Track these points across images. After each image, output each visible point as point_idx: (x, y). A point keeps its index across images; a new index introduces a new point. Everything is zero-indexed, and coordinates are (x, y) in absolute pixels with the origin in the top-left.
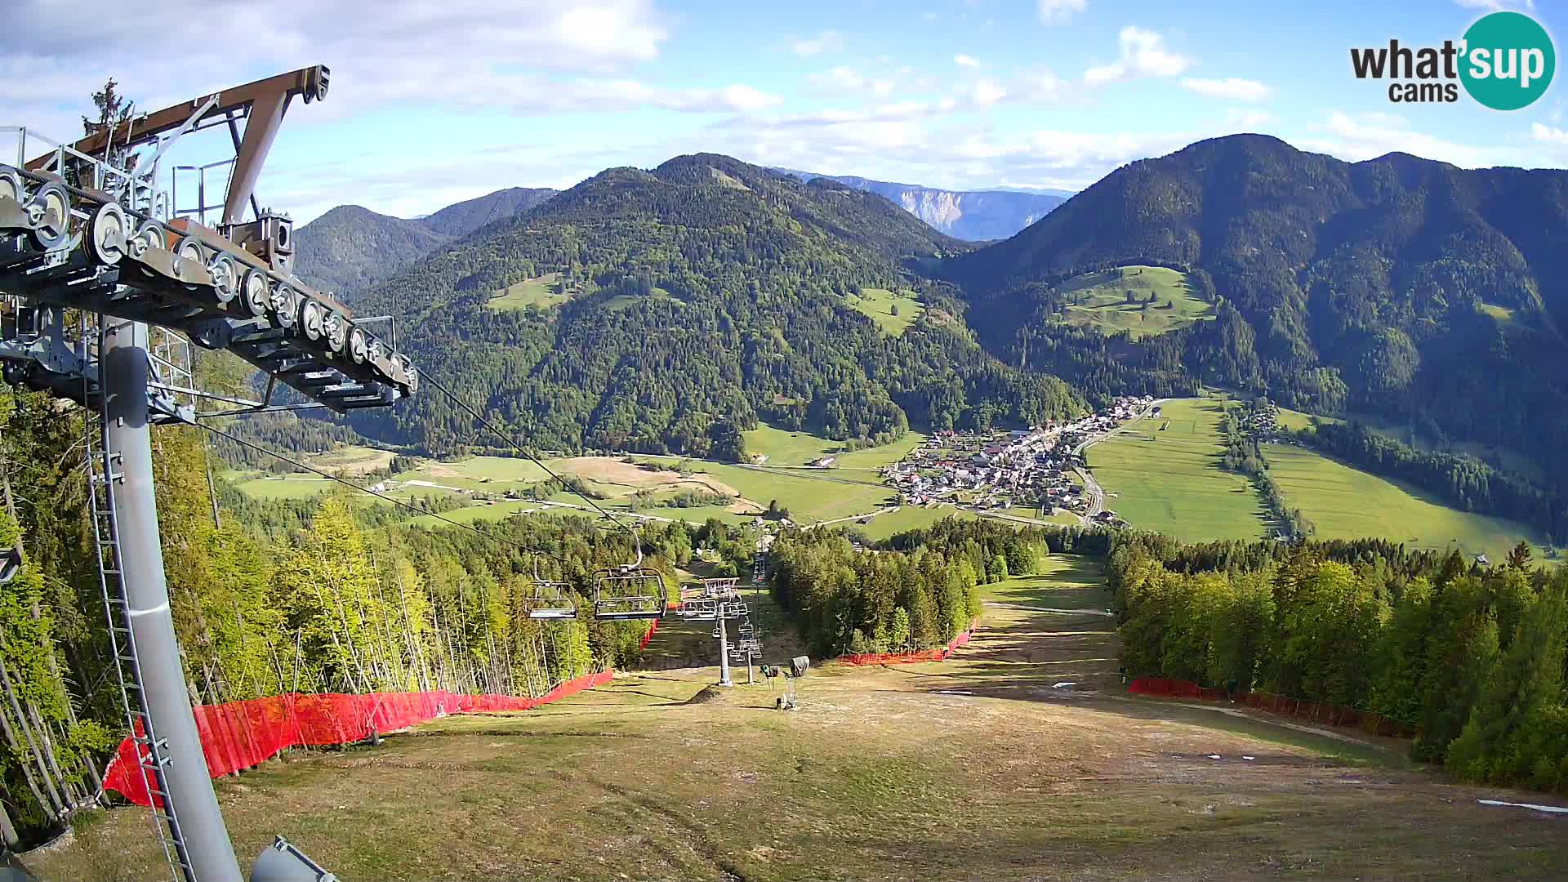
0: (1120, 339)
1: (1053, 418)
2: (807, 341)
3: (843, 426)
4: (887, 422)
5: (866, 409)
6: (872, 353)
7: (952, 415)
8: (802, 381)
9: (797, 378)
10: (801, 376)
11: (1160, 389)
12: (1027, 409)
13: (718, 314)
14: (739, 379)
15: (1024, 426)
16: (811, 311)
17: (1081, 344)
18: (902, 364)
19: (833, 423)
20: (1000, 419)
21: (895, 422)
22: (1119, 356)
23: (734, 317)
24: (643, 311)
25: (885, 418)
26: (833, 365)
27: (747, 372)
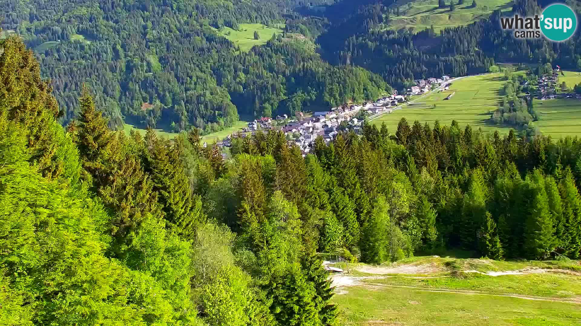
0: (425, 35)
1: (354, 99)
2: (174, 62)
3: (184, 122)
4: (219, 115)
5: (203, 106)
6: (223, 66)
7: (272, 105)
8: (164, 91)
9: (160, 89)
10: (163, 87)
11: (457, 70)
12: (331, 95)
13: (114, 49)
14: (117, 94)
15: (328, 108)
16: (186, 41)
17: (394, 42)
18: (246, 72)
19: (178, 120)
20: (309, 104)
21: (224, 115)
22: (424, 48)
23: (125, 50)
24: (58, 51)
25: (217, 112)
26: (191, 78)
27: (125, 88)
